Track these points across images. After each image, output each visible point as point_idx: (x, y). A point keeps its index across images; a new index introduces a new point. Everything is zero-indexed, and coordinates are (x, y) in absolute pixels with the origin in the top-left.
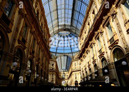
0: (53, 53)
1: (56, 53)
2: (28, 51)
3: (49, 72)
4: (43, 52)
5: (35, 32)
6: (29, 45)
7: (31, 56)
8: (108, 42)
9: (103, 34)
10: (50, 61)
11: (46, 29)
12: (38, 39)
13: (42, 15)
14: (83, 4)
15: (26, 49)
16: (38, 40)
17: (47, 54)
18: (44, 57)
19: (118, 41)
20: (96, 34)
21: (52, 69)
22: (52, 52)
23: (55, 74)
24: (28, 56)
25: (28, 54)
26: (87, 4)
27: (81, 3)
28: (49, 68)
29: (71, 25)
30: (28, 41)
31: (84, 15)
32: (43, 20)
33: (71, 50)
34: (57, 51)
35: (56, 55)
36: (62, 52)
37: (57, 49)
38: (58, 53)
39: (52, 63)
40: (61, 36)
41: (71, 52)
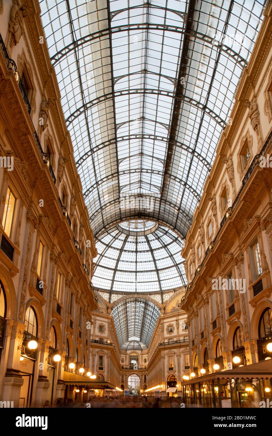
0: (101, 293)
1: (111, 292)
2: (25, 281)
3: (91, 349)
4: (72, 286)
5: (44, 220)
6: (27, 262)
7: (34, 297)
10: (93, 316)
11: (77, 213)
12: (54, 245)
13: (64, 159)
14: (206, 117)
15: (18, 274)
16: (53, 248)
17: (82, 293)
18: (74, 304)
21: (97, 339)
22: (98, 289)
23: (109, 355)
24: (23, 297)
25: (25, 291)
26: (223, 117)
27: (200, 113)
28: (91, 338)
29: (161, 199)
30: (21, 249)
31: (209, 161)
32: (66, 179)
33: (160, 284)
34: (114, 286)
35: (110, 298)
36: (130, 288)
37: (113, 281)
38: (117, 293)
39: (100, 322)
40: (127, 238)
41: (159, 290)
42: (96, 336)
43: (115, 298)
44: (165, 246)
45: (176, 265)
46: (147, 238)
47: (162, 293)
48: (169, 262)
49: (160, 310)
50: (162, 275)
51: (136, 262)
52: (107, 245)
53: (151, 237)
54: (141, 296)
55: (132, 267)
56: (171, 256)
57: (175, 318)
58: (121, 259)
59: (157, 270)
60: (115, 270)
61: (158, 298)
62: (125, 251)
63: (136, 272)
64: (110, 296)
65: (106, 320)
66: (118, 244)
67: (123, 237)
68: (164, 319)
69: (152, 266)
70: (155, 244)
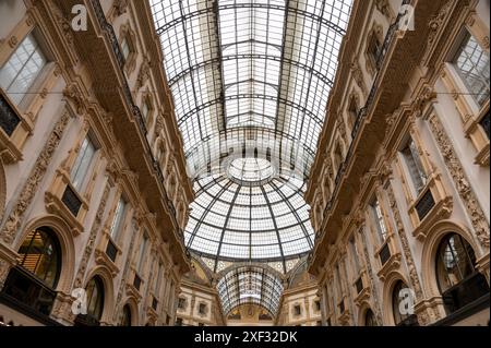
0: (204, 260)
1: (217, 258)
8: (411, 212)
9: (388, 183)
11: (176, 170)
19: (450, 205)
20: (367, 184)
22: (201, 254)
29: (276, 130)
33: (281, 248)
34: (222, 250)
35: (216, 267)
36: (243, 253)
37: (221, 243)
38: (226, 259)
39: (201, 300)
40: (239, 189)
41: (279, 255)
42: (194, 320)
43: (222, 266)
44: (286, 199)
45: (301, 223)
46: (263, 189)
47: (283, 259)
48: (291, 219)
49: (282, 283)
50: (284, 235)
51: (251, 219)
52: (214, 198)
53: (268, 188)
54: (257, 264)
55: (245, 225)
56: (294, 211)
57: (302, 295)
58: (232, 215)
59: (277, 230)
60: (224, 229)
61: (278, 267)
62: (237, 205)
63: (250, 232)
64: (216, 263)
65: (210, 297)
66: (227, 196)
67: (234, 187)
68: (288, 295)
69: (269, 225)
70: (274, 197)
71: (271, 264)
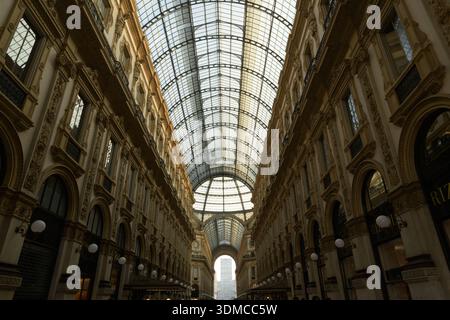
71: (237, 215)
